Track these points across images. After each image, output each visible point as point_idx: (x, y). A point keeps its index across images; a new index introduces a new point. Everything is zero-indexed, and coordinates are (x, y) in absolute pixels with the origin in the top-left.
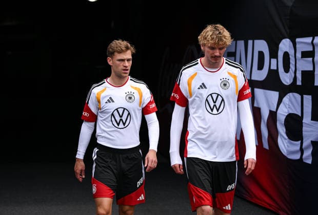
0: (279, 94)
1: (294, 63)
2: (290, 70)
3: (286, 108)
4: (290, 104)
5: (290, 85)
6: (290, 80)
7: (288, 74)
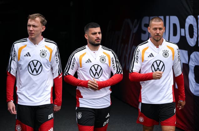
0: (188, 52)
1: (197, 32)
2: (194, 36)
3: (193, 61)
4: (195, 59)
5: (194, 46)
6: (194, 43)
7: (193, 39)
